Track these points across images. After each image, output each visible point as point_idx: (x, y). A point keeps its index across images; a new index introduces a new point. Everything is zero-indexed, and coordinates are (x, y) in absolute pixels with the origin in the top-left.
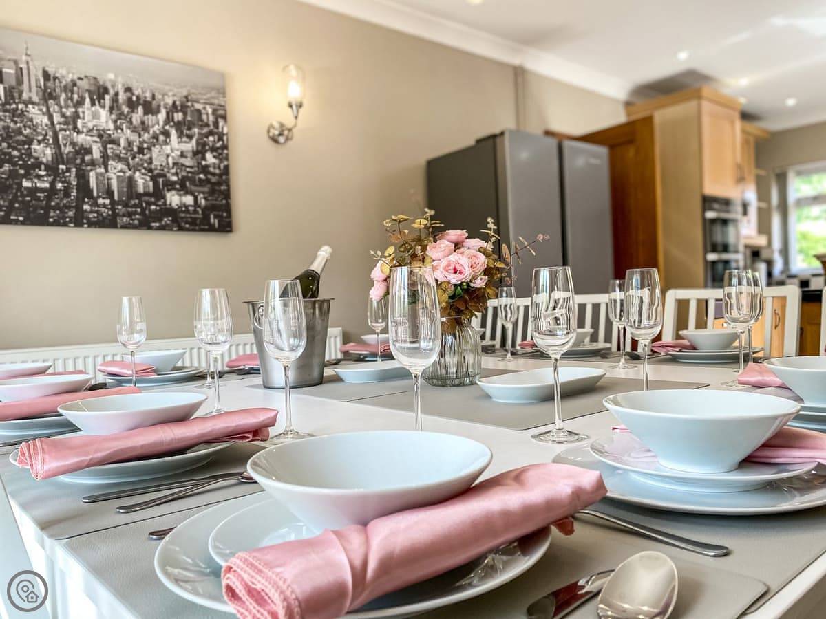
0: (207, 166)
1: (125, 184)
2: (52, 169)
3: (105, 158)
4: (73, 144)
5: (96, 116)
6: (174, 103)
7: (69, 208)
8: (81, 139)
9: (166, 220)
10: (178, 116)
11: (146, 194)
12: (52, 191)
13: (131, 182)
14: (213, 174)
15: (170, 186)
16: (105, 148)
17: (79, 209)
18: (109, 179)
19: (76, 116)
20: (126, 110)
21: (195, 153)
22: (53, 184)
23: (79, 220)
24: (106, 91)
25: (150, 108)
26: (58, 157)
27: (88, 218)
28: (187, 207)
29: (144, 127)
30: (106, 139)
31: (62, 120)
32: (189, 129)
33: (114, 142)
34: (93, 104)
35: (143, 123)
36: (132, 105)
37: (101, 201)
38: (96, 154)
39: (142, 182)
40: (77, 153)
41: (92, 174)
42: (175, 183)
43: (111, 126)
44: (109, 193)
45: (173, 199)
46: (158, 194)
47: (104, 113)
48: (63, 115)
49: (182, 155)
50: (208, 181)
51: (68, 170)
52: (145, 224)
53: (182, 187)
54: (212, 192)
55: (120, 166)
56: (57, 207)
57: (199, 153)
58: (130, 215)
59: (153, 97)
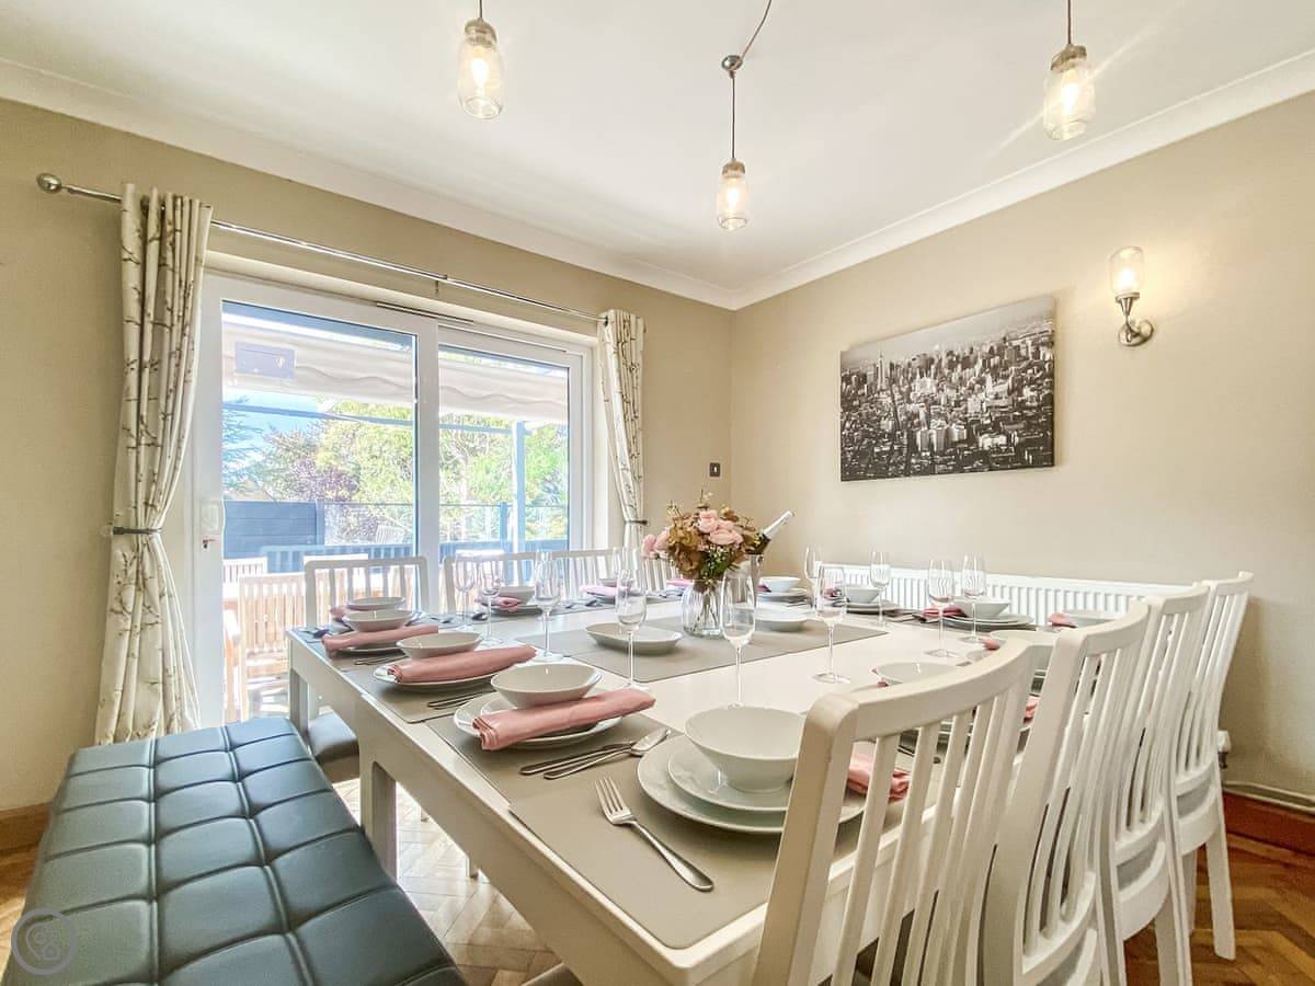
0: (1023, 401)
1: (943, 437)
2: (892, 436)
3: (928, 417)
4: (906, 413)
5: (923, 385)
6: (992, 348)
7: (901, 463)
8: (911, 408)
9: (977, 463)
10: (995, 361)
11: (960, 442)
12: (891, 452)
13: (948, 433)
14: (1030, 408)
15: (983, 430)
16: (929, 409)
17: (908, 463)
18: (930, 434)
19: (910, 389)
20: (946, 371)
21: (1010, 392)
22: (892, 447)
23: (908, 472)
24: (932, 361)
25: (967, 363)
26: (897, 426)
27: (914, 470)
28: (998, 447)
29: (962, 380)
30: (930, 401)
31: (900, 397)
32: (1006, 369)
33: (935, 403)
34: (922, 376)
35: (961, 378)
36: (952, 366)
37: (923, 454)
38: (922, 416)
39: (958, 432)
40: (909, 419)
41: (919, 434)
42: (987, 425)
43: (934, 389)
44: (930, 446)
45: (986, 442)
46: (971, 439)
47: (929, 381)
48: (901, 393)
49: (997, 397)
50: (1023, 416)
51: (902, 434)
52: (959, 469)
53: (995, 429)
54: (1028, 428)
55: (940, 421)
56: (894, 463)
57: (1016, 390)
58: (945, 462)
59: (972, 351)
